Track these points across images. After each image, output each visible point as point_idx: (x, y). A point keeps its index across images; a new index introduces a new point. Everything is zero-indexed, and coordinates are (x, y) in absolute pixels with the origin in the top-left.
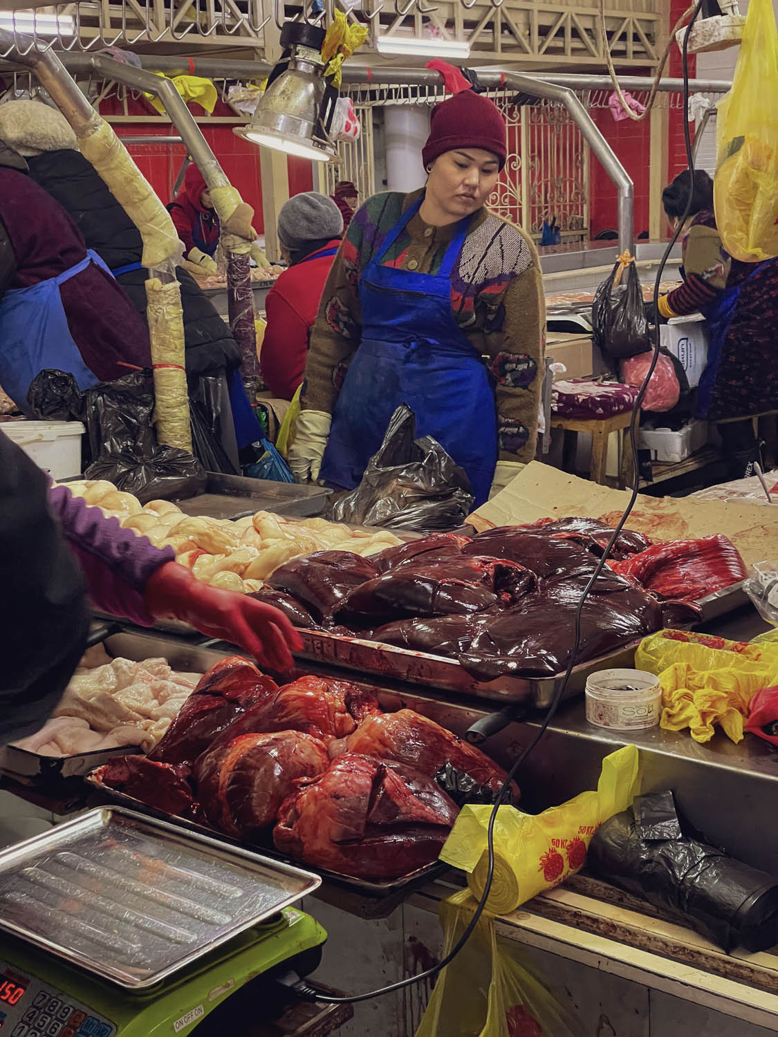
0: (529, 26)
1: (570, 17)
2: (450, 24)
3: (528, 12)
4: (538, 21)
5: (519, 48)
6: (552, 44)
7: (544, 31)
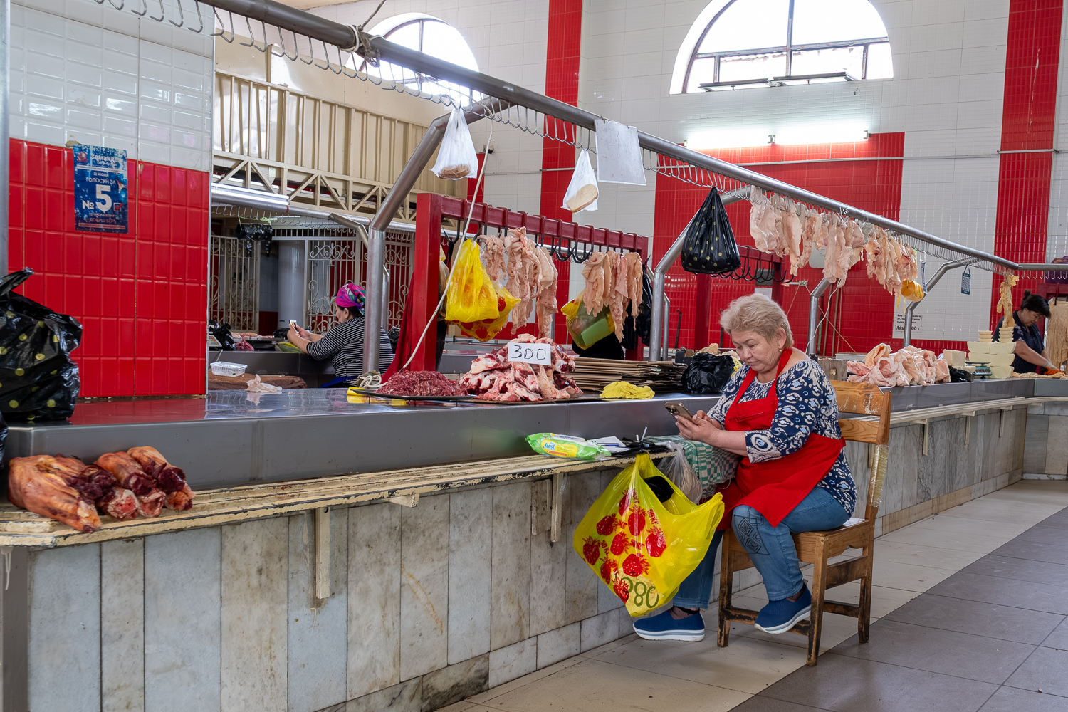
0: (346, 191)
1: (380, 189)
2: (278, 182)
3: (346, 182)
4: (352, 188)
5: (335, 205)
6: (366, 206)
7: (358, 196)
